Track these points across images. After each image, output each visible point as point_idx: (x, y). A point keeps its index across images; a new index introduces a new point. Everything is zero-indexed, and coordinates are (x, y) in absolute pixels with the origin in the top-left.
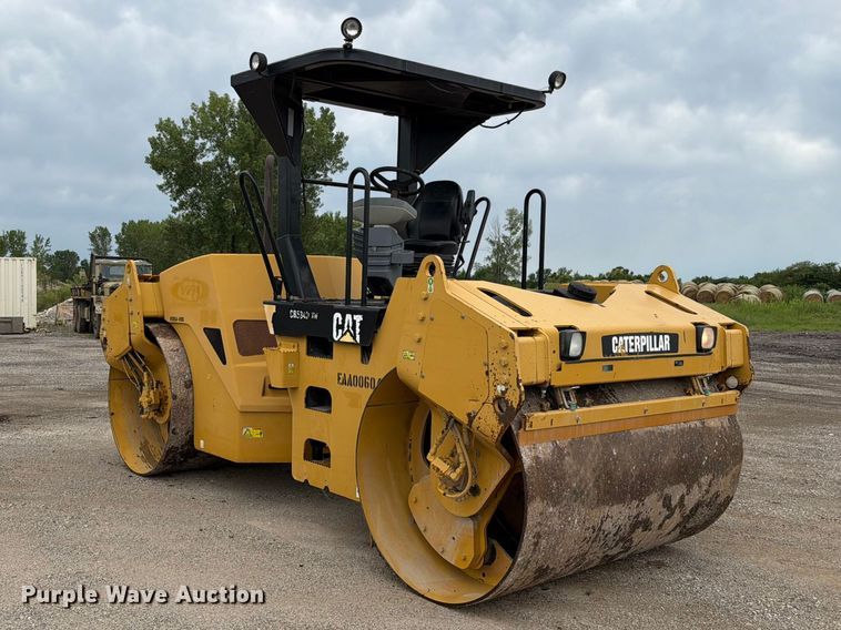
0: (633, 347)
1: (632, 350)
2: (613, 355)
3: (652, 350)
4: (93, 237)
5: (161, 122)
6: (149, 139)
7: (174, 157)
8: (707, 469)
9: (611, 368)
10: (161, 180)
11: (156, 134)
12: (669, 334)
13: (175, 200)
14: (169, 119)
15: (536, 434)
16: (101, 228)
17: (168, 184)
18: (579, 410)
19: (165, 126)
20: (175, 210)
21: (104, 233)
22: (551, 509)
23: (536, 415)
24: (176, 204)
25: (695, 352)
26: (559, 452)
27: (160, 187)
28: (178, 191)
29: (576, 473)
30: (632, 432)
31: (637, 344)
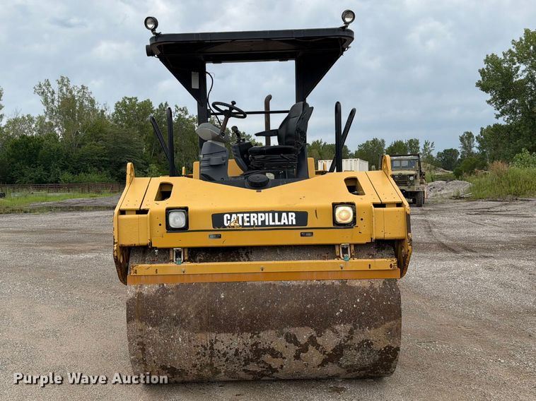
0: (249, 222)
1: (246, 224)
2: (225, 227)
3: (271, 223)
4: (462, 139)
5: (487, 57)
6: (479, 71)
7: (497, 79)
8: (344, 319)
9: (219, 237)
10: (489, 97)
11: (485, 66)
12: (295, 212)
13: (498, 109)
14: (493, 55)
15: (143, 278)
16: (467, 133)
17: (495, 99)
18: (188, 264)
19: (491, 60)
20: (498, 117)
21: (470, 135)
22: (150, 328)
23: (140, 265)
24: (498, 112)
25: (332, 226)
26: (164, 291)
27: (489, 102)
28: (501, 103)
29: (177, 307)
30: (248, 283)
31: (252, 219)
